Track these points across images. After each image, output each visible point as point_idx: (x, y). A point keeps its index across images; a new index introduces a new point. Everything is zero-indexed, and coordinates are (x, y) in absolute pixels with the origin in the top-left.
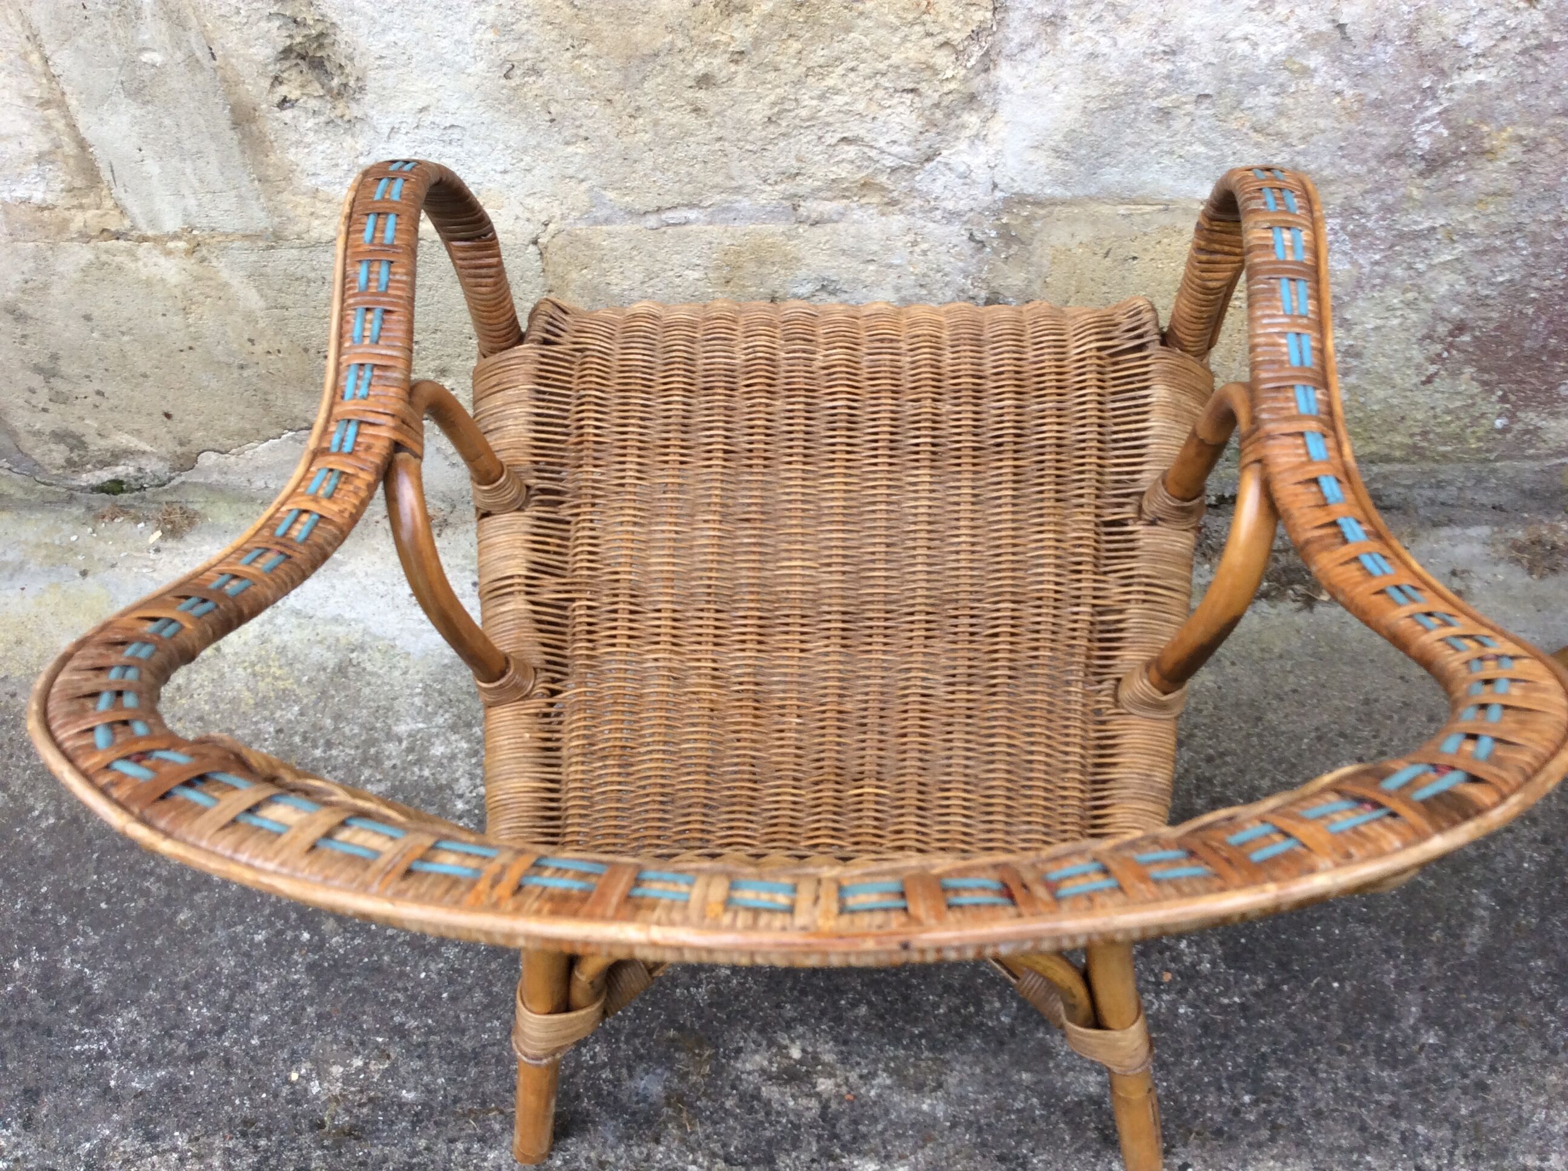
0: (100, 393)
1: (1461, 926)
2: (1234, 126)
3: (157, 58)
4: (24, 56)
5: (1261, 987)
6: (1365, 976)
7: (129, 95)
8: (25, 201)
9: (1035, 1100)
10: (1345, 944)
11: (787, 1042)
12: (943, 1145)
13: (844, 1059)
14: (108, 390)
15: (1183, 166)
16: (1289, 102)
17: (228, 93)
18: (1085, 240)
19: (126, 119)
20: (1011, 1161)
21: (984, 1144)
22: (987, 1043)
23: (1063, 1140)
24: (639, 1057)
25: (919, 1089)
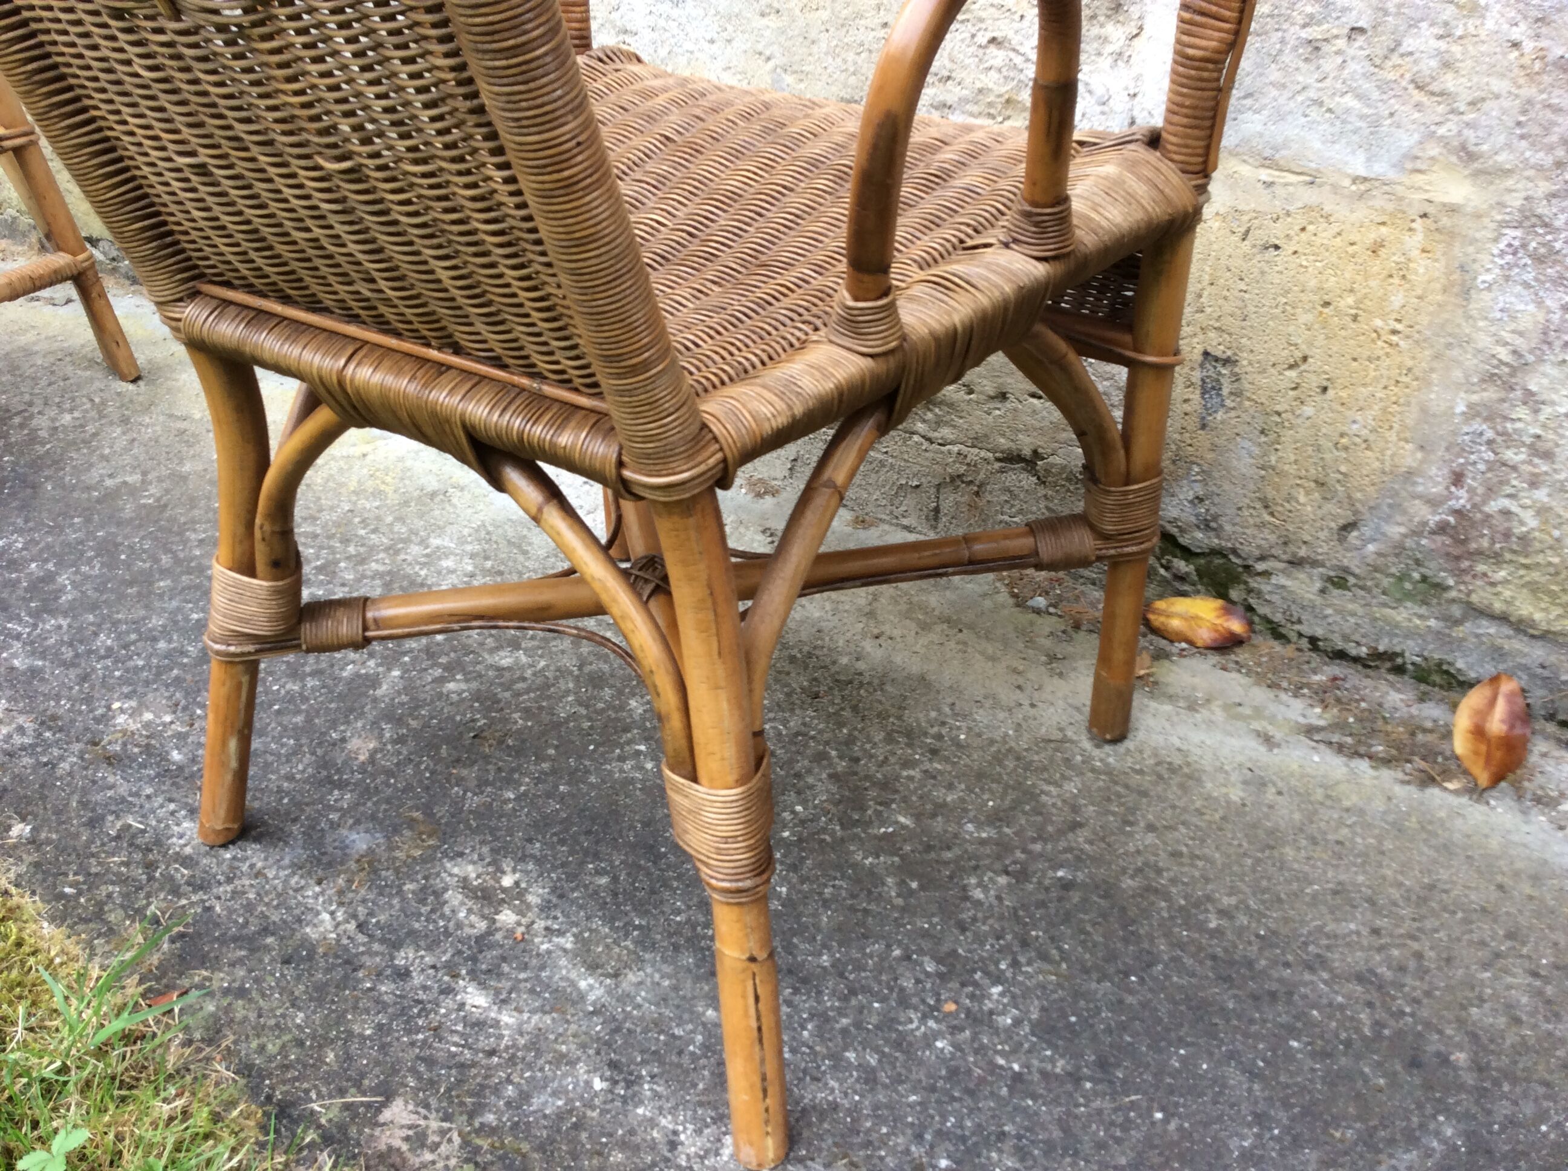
1: (1391, 1142)
2: (1391, 76)
5: (1058, 1070)
6: (1206, 1125)
9: (700, 1038)
10: (1205, 1083)
11: (508, 869)
12: (568, 1022)
13: (546, 908)
15: (1333, 125)
16: (1456, 49)
18: (1222, 211)
20: (621, 1072)
21: (608, 1044)
22: (698, 967)
23: (694, 1085)
24: (373, 818)
25: (593, 967)
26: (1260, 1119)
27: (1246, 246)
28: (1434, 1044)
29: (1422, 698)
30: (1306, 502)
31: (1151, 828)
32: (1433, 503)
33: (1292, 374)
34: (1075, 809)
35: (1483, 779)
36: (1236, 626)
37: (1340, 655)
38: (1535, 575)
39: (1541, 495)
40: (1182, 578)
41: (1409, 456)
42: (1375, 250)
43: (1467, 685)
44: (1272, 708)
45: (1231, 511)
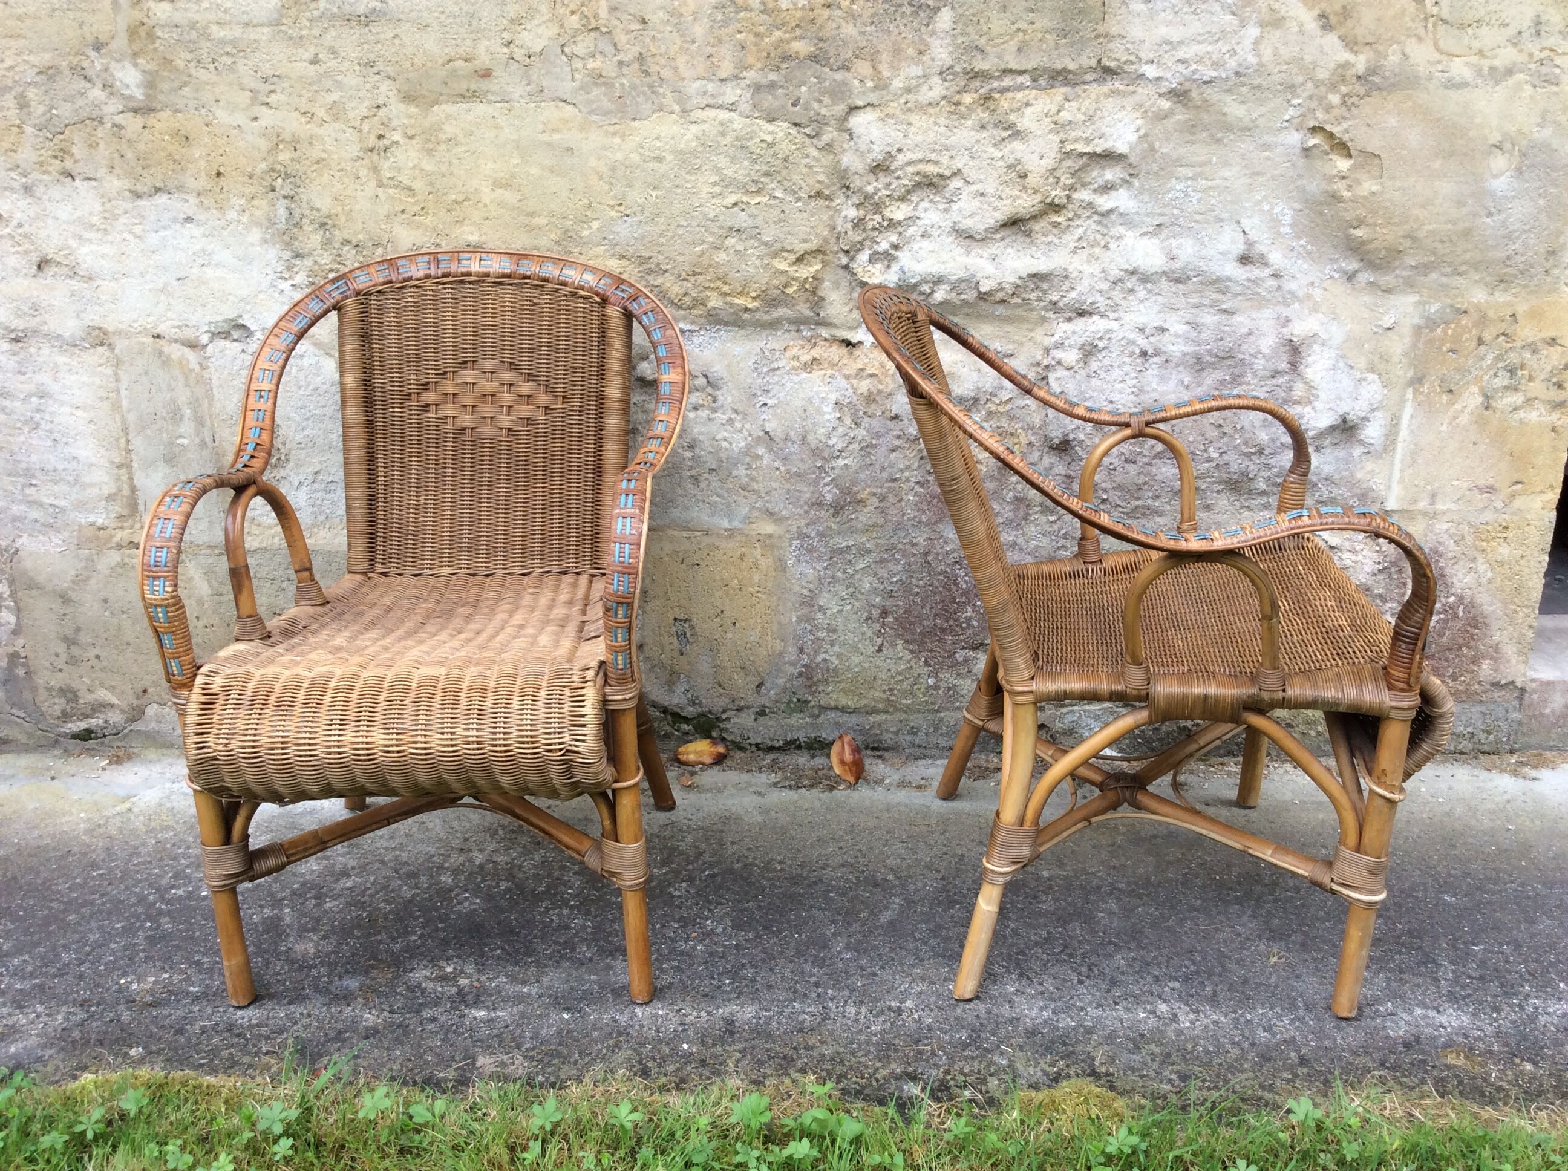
0: (98, 657)
2: (731, 486)
3: (185, 441)
4: (117, 440)
5: (751, 937)
6: (815, 932)
7: (165, 461)
8: (92, 524)
10: (807, 919)
11: (445, 965)
12: (531, 1004)
13: (480, 972)
14: (103, 655)
16: (754, 473)
17: (217, 461)
18: (669, 554)
19: (160, 475)
20: (571, 1009)
21: (557, 1003)
22: (573, 964)
24: (347, 972)
25: (524, 983)
26: (833, 922)
27: (684, 566)
28: (879, 876)
29: (813, 757)
30: (739, 679)
31: (733, 843)
32: (793, 664)
33: (718, 620)
34: (696, 847)
35: (852, 780)
36: (721, 750)
37: (771, 749)
38: (843, 685)
39: (836, 648)
40: (687, 734)
41: (778, 646)
42: (742, 557)
43: (832, 743)
44: (754, 781)
45: (704, 692)
